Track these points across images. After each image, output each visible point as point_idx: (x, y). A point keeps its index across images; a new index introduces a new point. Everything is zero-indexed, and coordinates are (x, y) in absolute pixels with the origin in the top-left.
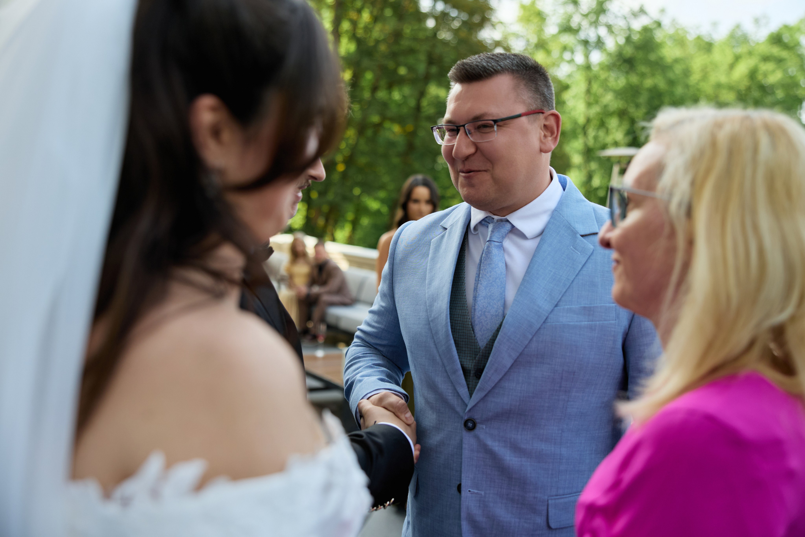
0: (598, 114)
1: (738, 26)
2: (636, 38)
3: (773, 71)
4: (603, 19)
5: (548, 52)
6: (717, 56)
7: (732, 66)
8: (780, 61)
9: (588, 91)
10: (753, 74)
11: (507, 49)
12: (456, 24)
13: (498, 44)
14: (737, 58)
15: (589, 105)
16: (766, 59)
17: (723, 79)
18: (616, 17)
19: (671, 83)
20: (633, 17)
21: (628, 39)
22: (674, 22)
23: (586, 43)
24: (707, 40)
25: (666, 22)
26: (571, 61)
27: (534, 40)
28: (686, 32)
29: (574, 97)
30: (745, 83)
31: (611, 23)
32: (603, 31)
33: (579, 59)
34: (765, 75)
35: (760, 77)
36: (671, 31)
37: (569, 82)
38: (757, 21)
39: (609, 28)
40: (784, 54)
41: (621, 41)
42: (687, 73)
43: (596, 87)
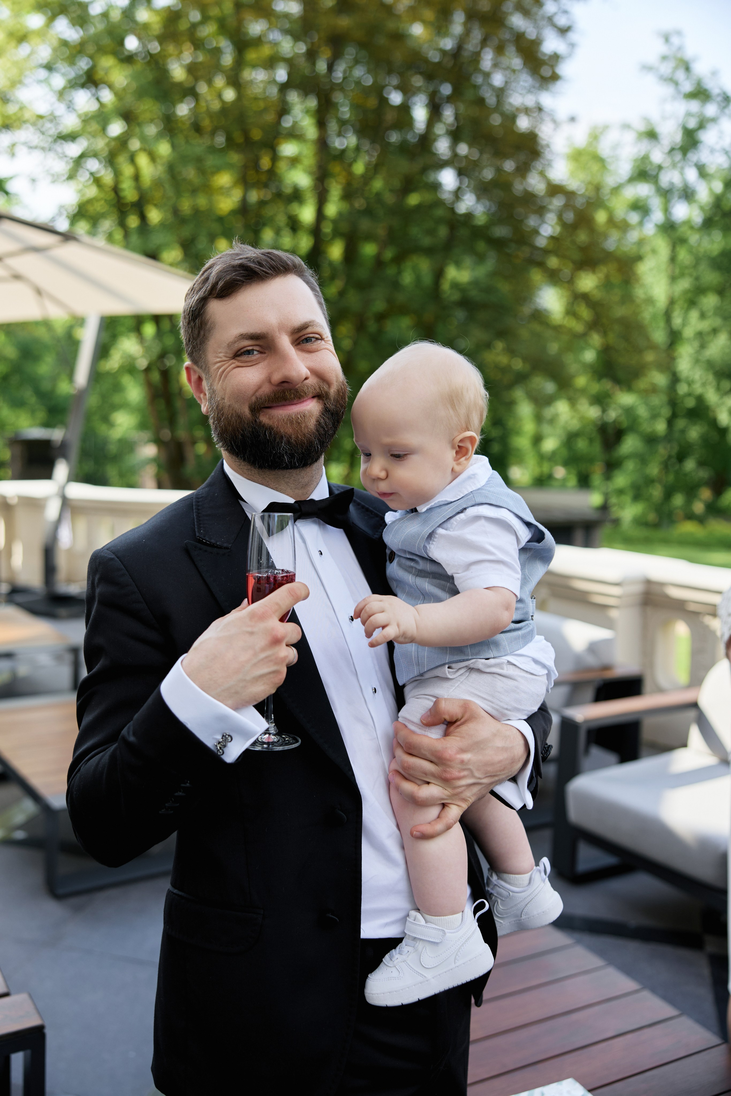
0: (686, 292)
4: (693, 157)
9: (673, 259)
15: (673, 279)
18: (712, 151)
23: (667, 192)
29: (651, 270)
31: (704, 161)
33: (658, 216)
39: (702, 169)
41: (719, 187)
43: (683, 255)
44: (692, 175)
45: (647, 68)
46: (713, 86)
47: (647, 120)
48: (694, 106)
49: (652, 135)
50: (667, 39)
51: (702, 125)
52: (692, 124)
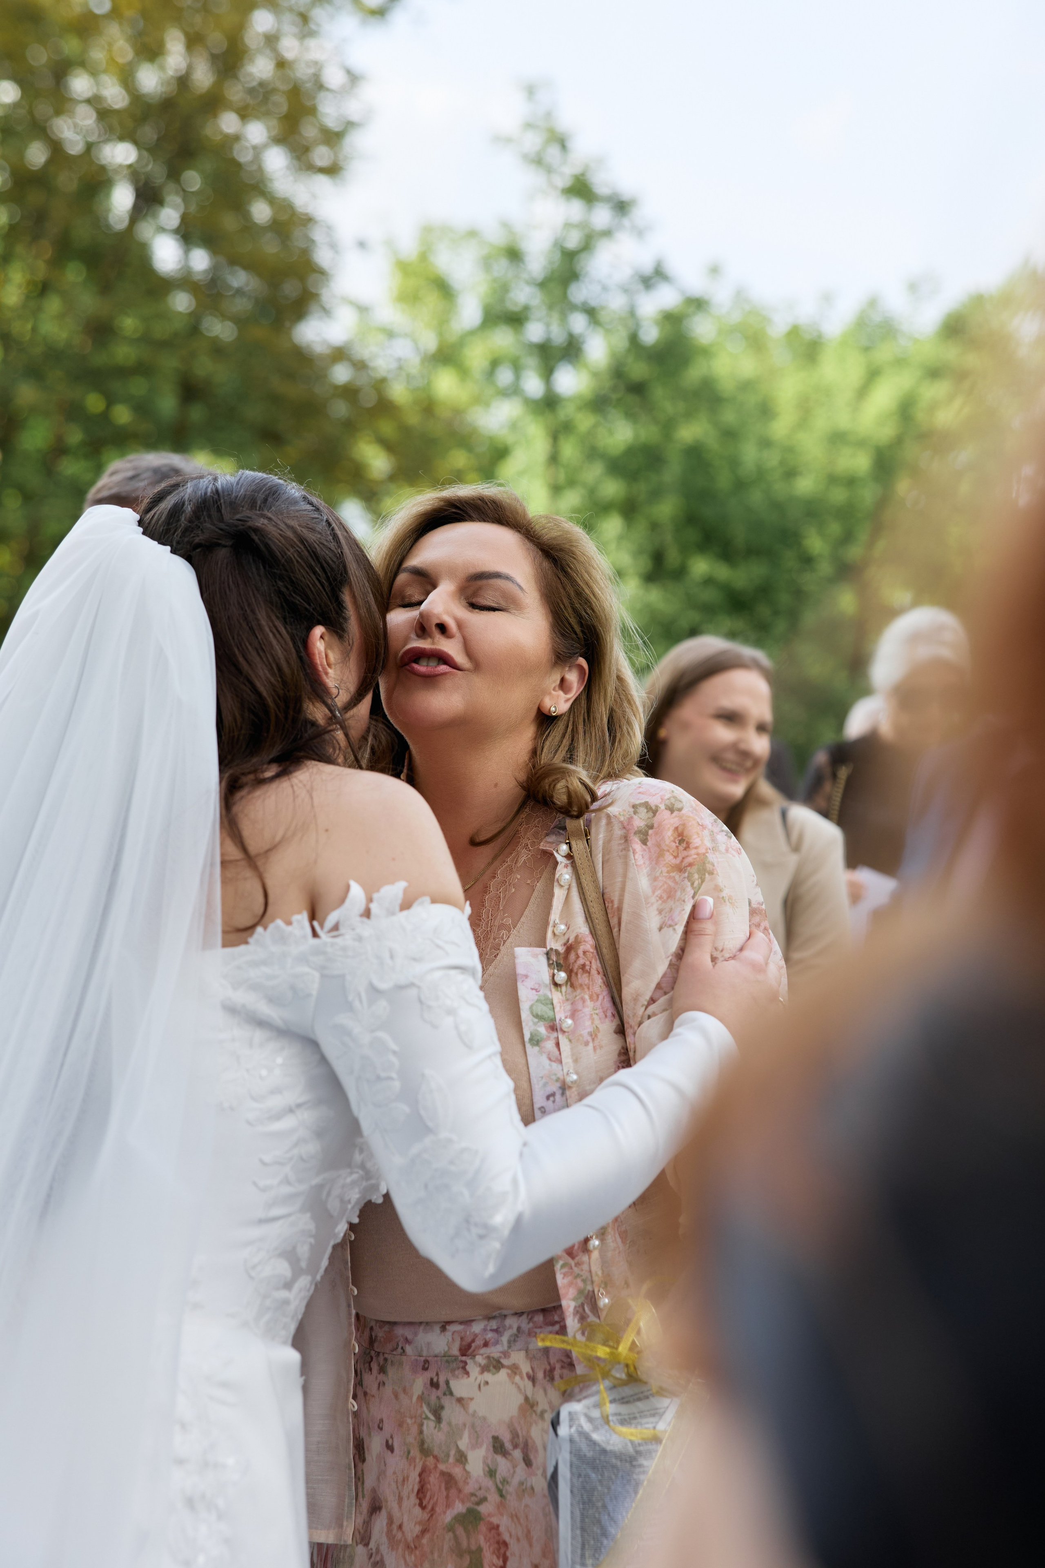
1: (873, 303)
2: (650, 335)
5: (463, 372)
9: (554, 459)
11: (360, 366)
12: (241, 306)
13: (340, 354)
14: (873, 375)
15: (556, 490)
16: (934, 373)
18: (605, 288)
19: (730, 435)
20: (641, 287)
21: (634, 339)
26: (514, 391)
27: (430, 342)
29: (521, 473)
31: (593, 303)
35: (920, 416)
37: (510, 439)
38: (913, 287)
39: (591, 313)
41: (621, 341)
42: (766, 411)
43: (569, 450)
44: (578, 323)
45: (502, 140)
46: (601, 183)
47: (506, 225)
48: (575, 209)
49: (514, 255)
50: (531, 91)
51: (588, 245)
52: (573, 241)
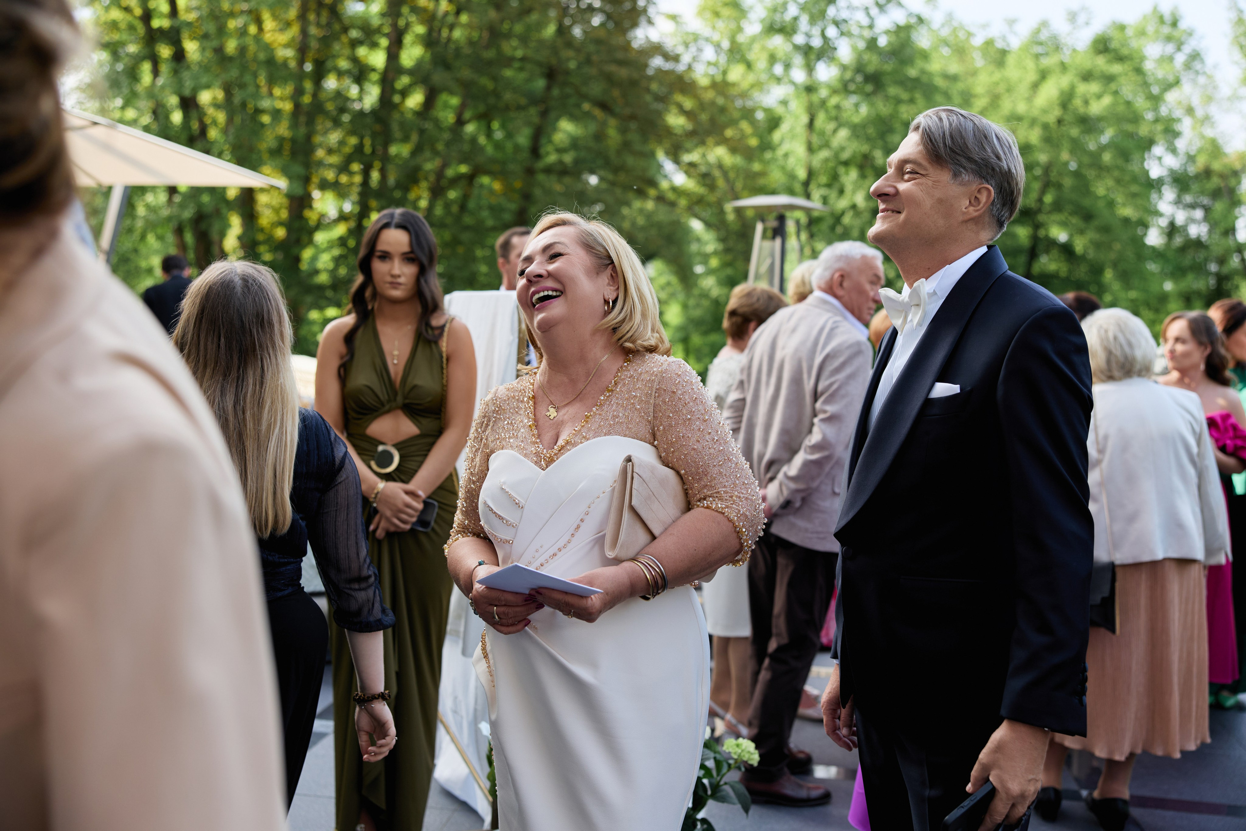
0: (827, 163)
3: (1099, 97)
4: (832, 11)
6: (1012, 71)
7: (1035, 86)
8: (1109, 79)
10: (1066, 100)
17: (1021, 108)
22: (950, 17)
23: (807, 51)
24: (1000, 45)
25: (936, 18)
28: (970, 35)
30: (1057, 112)
32: (832, 32)
33: (799, 75)
34: (1086, 102)
36: (945, 32)
40: (1116, 68)
